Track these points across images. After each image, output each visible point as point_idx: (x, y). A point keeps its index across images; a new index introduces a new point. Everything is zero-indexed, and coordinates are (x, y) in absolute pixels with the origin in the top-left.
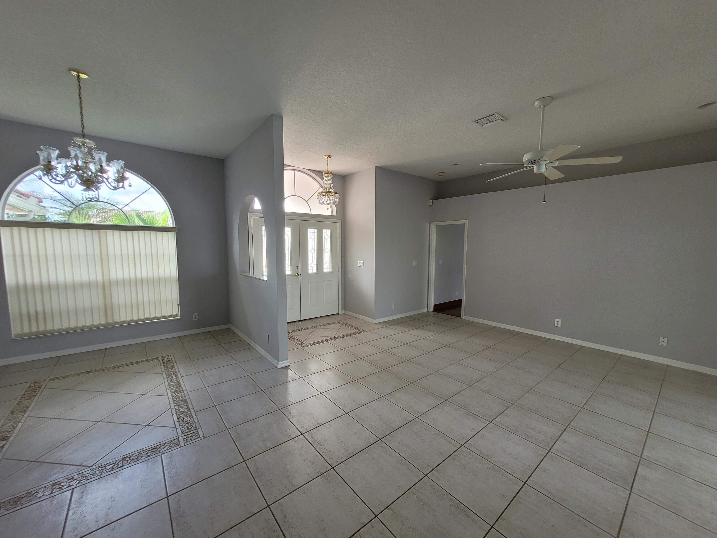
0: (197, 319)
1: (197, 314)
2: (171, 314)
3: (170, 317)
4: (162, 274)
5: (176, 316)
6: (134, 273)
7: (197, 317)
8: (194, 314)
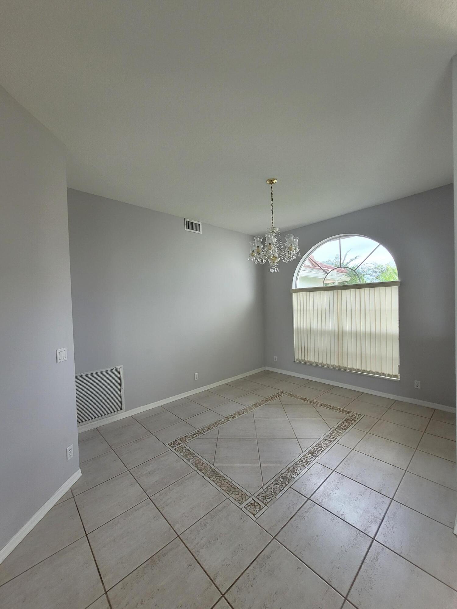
0: (419, 388)
1: (419, 382)
2: (391, 374)
3: (389, 376)
4: (384, 330)
5: (396, 376)
6: (360, 326)
7: (420, 385)
8: (415, 381)
